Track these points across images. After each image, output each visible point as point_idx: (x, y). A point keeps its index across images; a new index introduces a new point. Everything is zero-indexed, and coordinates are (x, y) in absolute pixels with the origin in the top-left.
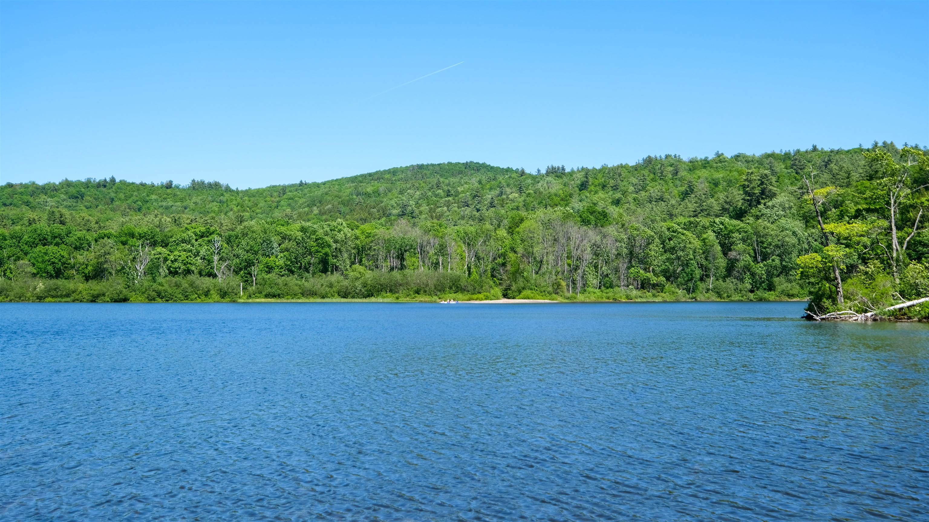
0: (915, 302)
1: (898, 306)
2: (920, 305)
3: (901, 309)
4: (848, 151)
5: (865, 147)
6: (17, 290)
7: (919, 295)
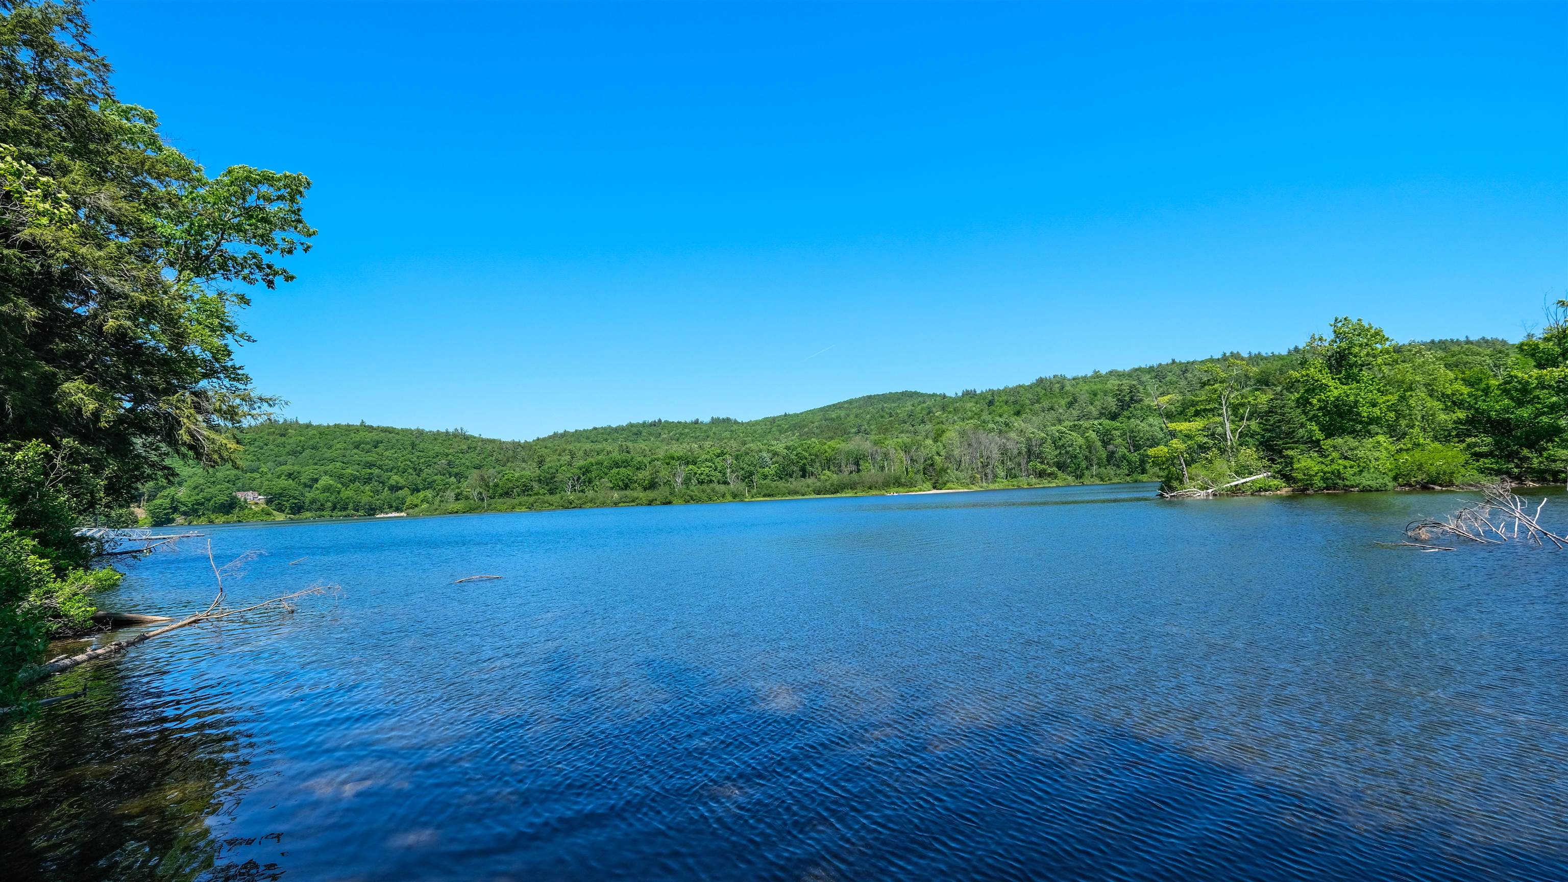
0: (1248, 479)
1: (1233, 484)
2: (1253, 482)
3: (1236, 486)
4: (1202, 362)
5: (1215, 357)
6: (601, 499)
7: (1251, 474)
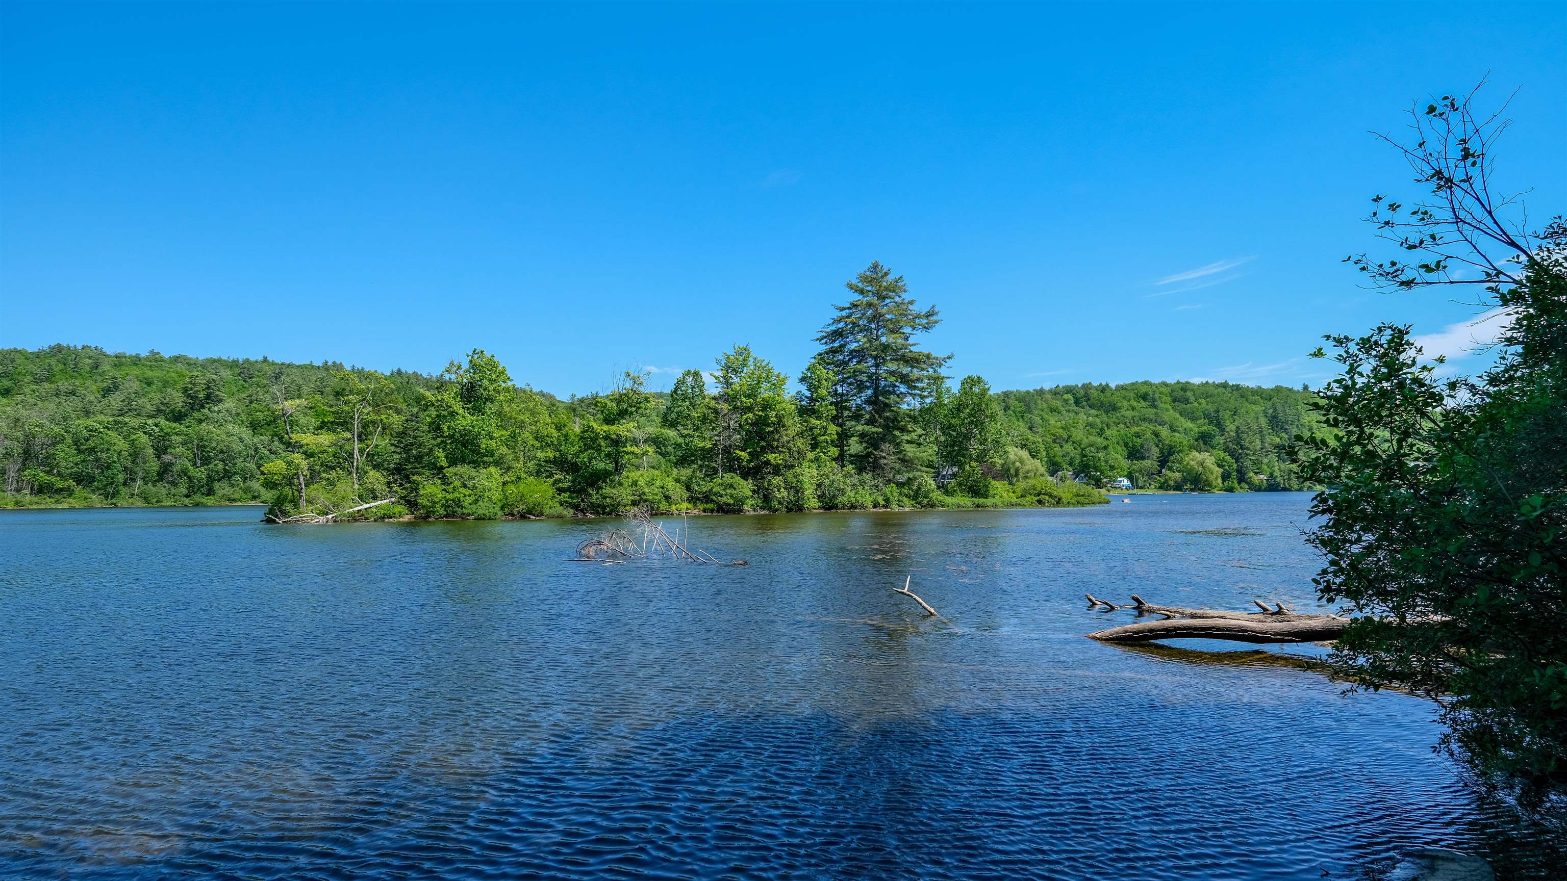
0: (372, 505)
1: (357, 509)
2: (376, 507)
3: (359, 511)
4: (298, 366)
5: (316, 364)
7: (375, 498)
